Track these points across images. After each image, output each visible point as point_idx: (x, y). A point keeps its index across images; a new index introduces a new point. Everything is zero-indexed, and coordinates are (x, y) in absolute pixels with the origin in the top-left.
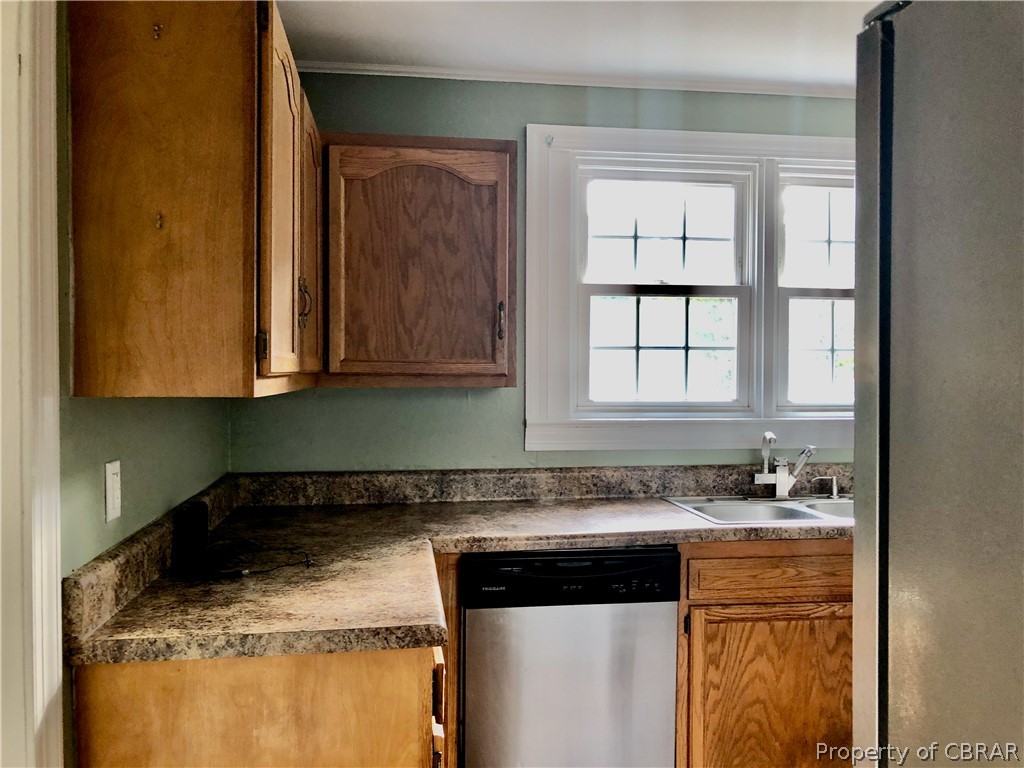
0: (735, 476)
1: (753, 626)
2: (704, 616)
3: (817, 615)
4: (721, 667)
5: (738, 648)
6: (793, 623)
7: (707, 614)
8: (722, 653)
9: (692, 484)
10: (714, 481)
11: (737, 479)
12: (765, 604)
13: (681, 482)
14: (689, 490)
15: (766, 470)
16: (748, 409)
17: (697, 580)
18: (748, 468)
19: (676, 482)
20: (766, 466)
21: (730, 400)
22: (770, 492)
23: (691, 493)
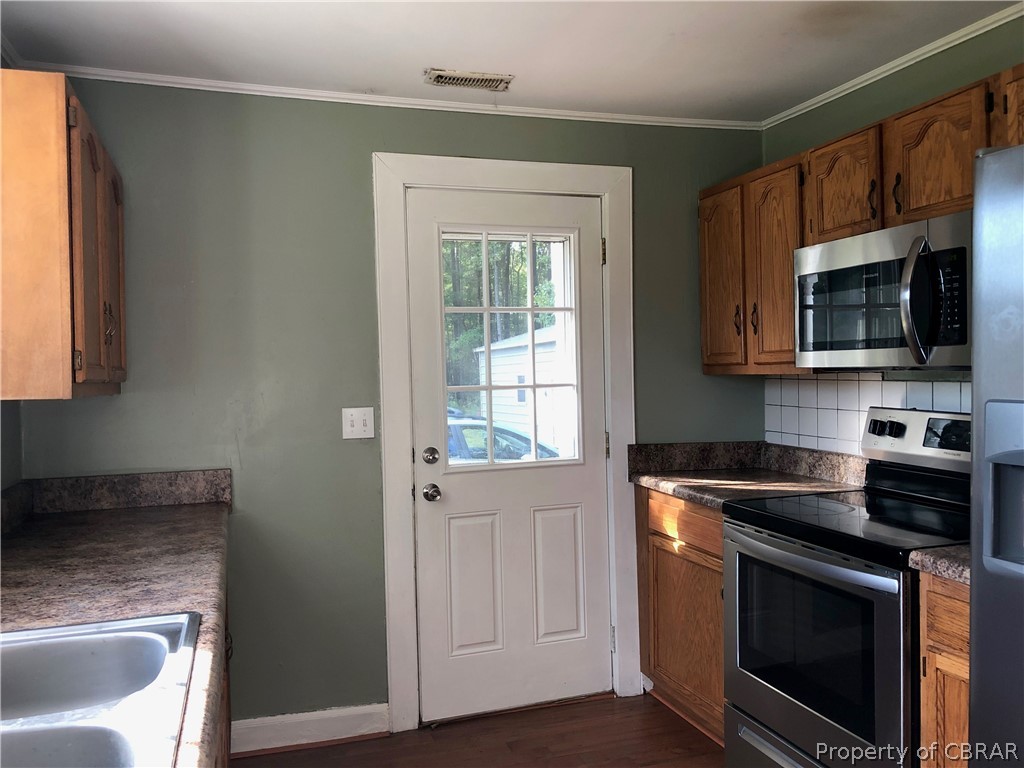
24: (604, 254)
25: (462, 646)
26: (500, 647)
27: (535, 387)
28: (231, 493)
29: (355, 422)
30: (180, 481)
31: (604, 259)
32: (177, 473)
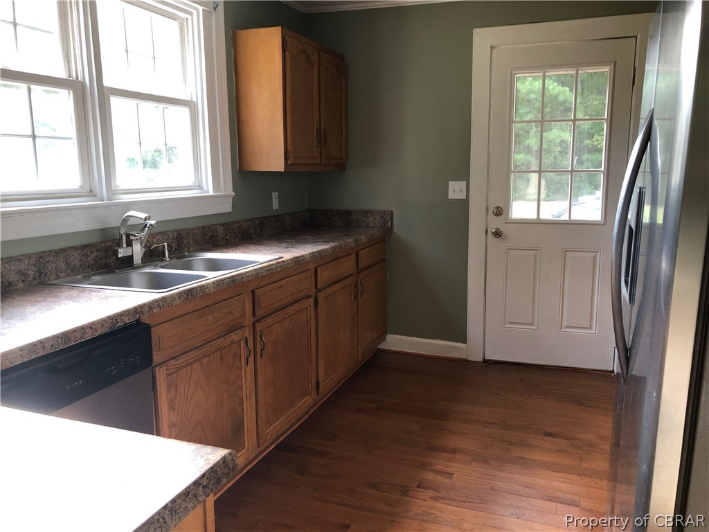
0: (95, 254)
1: (192, 368)
2: (166, 372)
3: (226, 345)
4: (176, 408)
5: (185, 388)
6: (212, 356)
7: (167, 370)
8: (176, 397)
9: (62, 266)
10: (80, 260)
11: (96, 256)
12: (198, 347)
13: (54, 265)
14: (61, 272)
15: (125, 245)
16: (91, 194)
17: (158, 344)
18: (103, 245)
19: (50, 266)
20: (124, 241)
21: (78, 187)
22: (128, 262)
23: (62, 275)
24: (634, 78)
25: (510, 323)
26: (535, 328)
27: (572, 172)
28: (392, 223)
29: (456, 190)
30: (369, 215)
31: (634, 83)
32: (368, 211)
